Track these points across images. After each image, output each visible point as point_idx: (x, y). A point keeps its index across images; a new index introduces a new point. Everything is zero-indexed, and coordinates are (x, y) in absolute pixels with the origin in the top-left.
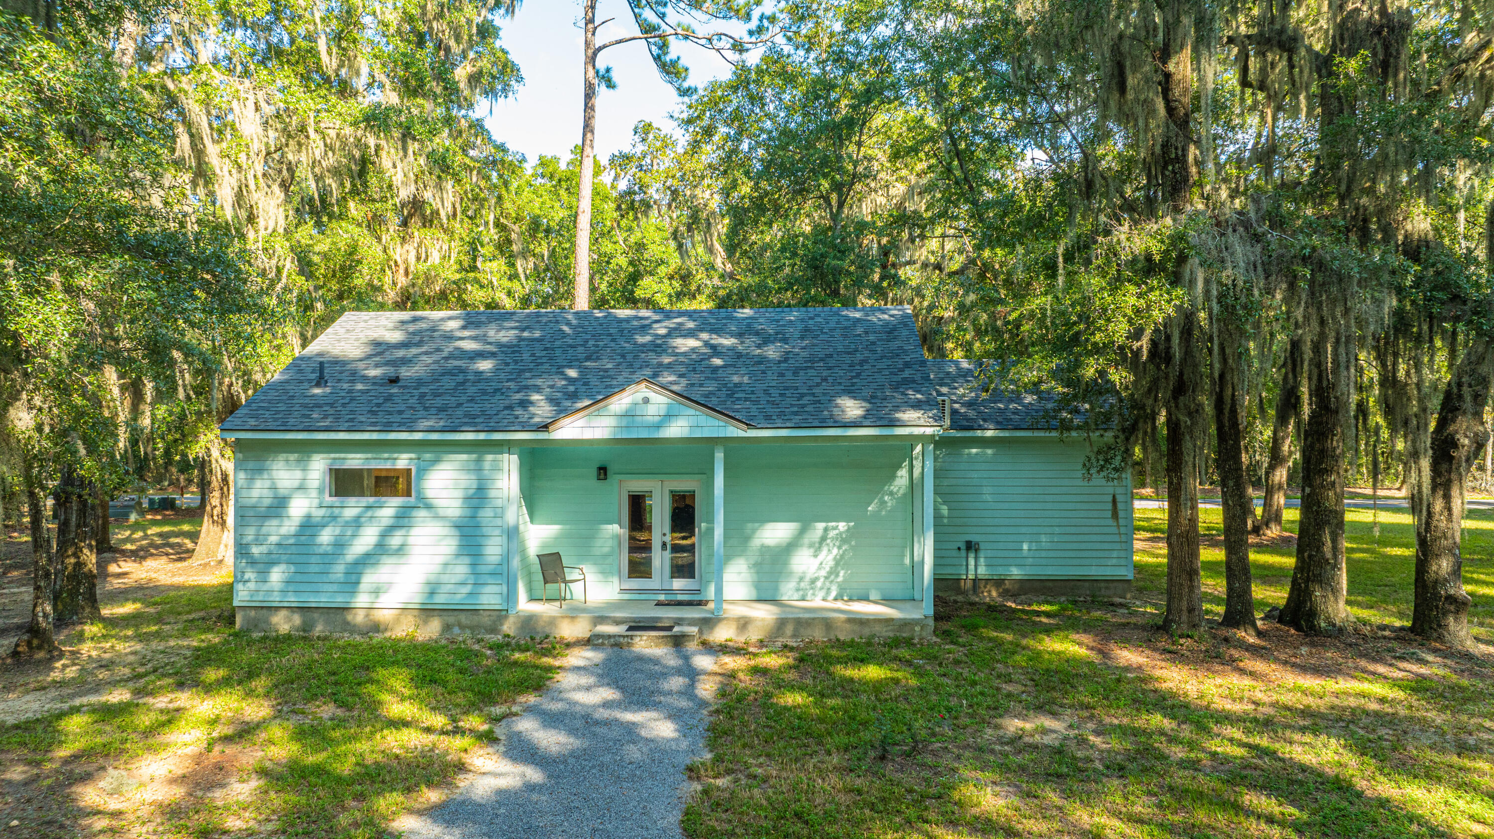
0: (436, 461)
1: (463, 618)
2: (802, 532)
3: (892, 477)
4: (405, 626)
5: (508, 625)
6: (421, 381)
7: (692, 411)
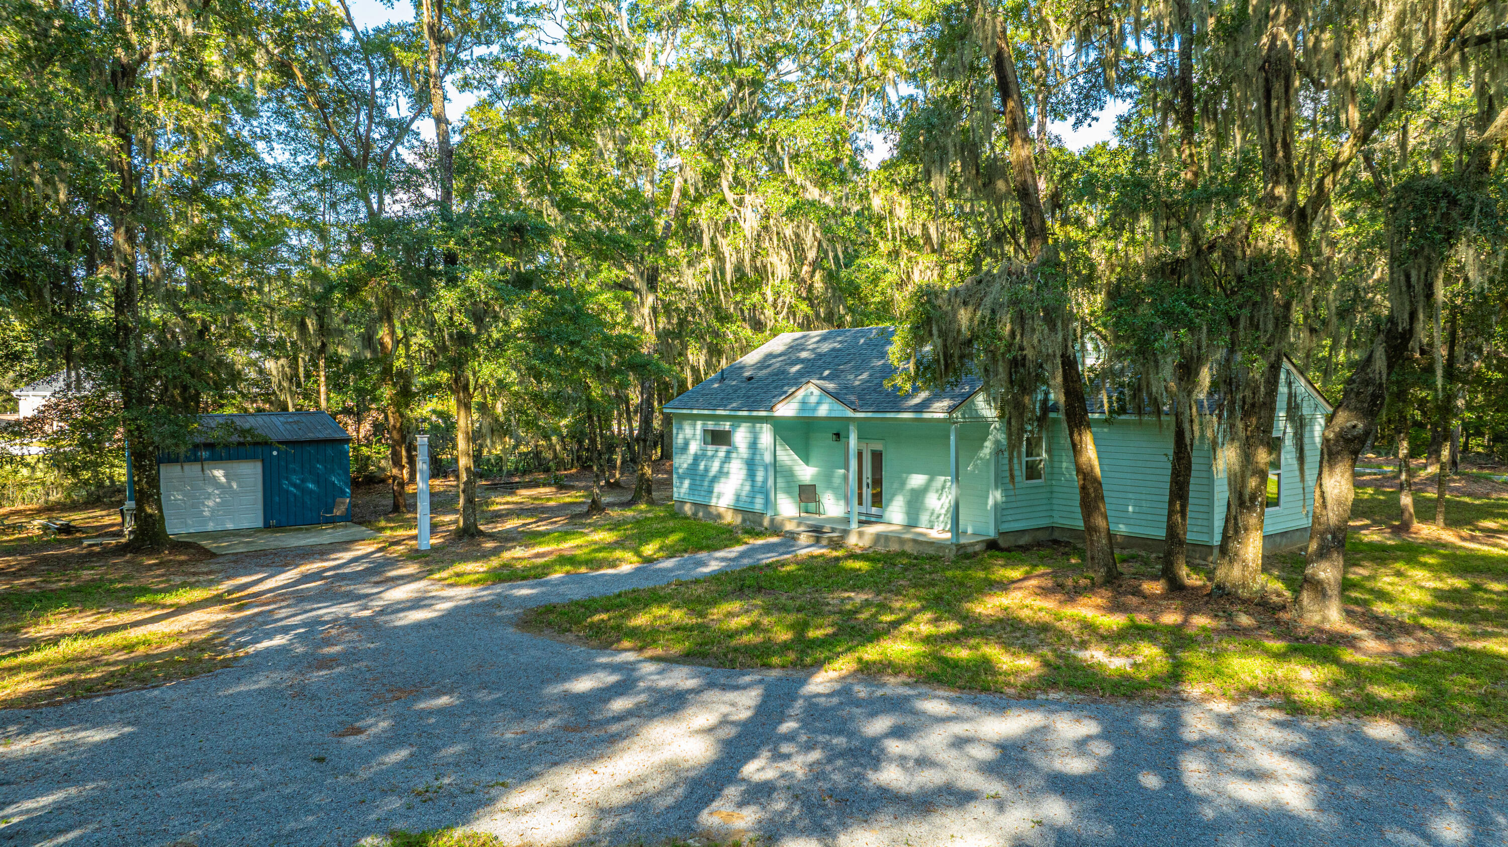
0: (739, 426)
1: (750, 516)
2: (930, 481)
3: (981, 447)
4: (729, 518)
5: (766, 522)
6: (760, 380)
7: (829, 400)
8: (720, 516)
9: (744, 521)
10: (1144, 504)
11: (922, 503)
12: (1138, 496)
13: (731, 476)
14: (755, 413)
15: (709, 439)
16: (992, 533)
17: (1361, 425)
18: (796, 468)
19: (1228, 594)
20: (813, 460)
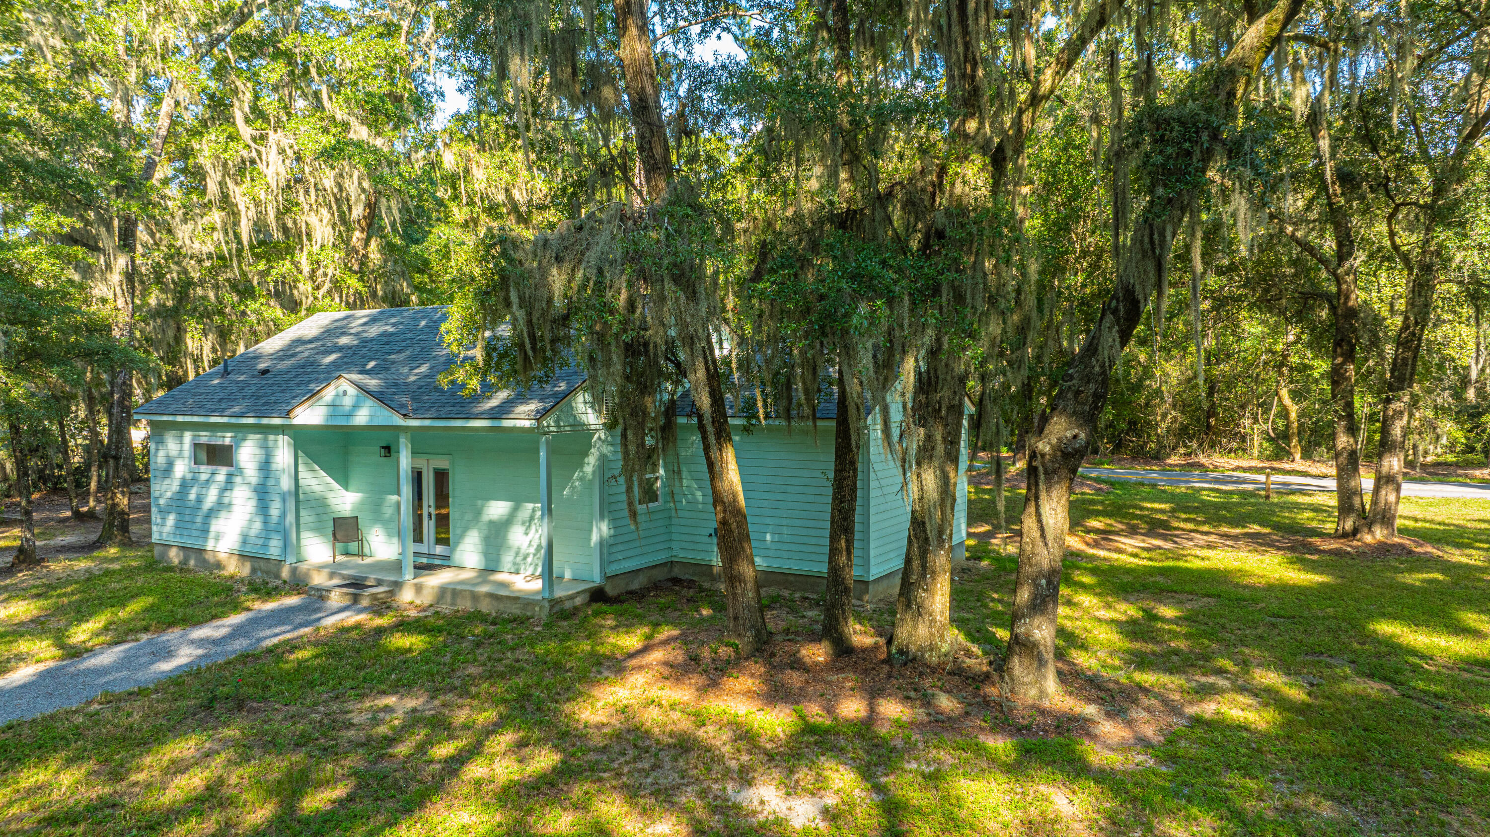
0: (244, 439)
1: (262, 564)
2: (514, 509)
3: (581, 465)
4: (233, 568)
5: (285, 573)
6: (280, 373)
7: (370, 402)
8: (219, 565)
9: (254, 571)
10: (785, 530)
11: (505, 538)
12: (777, 521)
13: (235, 508)
14: (265, 421)
15: (203, 456)
16: (596, 579)
17: (1082, 436)
18: (330, 495)
19: (914, 659)
20: (353, 483)
